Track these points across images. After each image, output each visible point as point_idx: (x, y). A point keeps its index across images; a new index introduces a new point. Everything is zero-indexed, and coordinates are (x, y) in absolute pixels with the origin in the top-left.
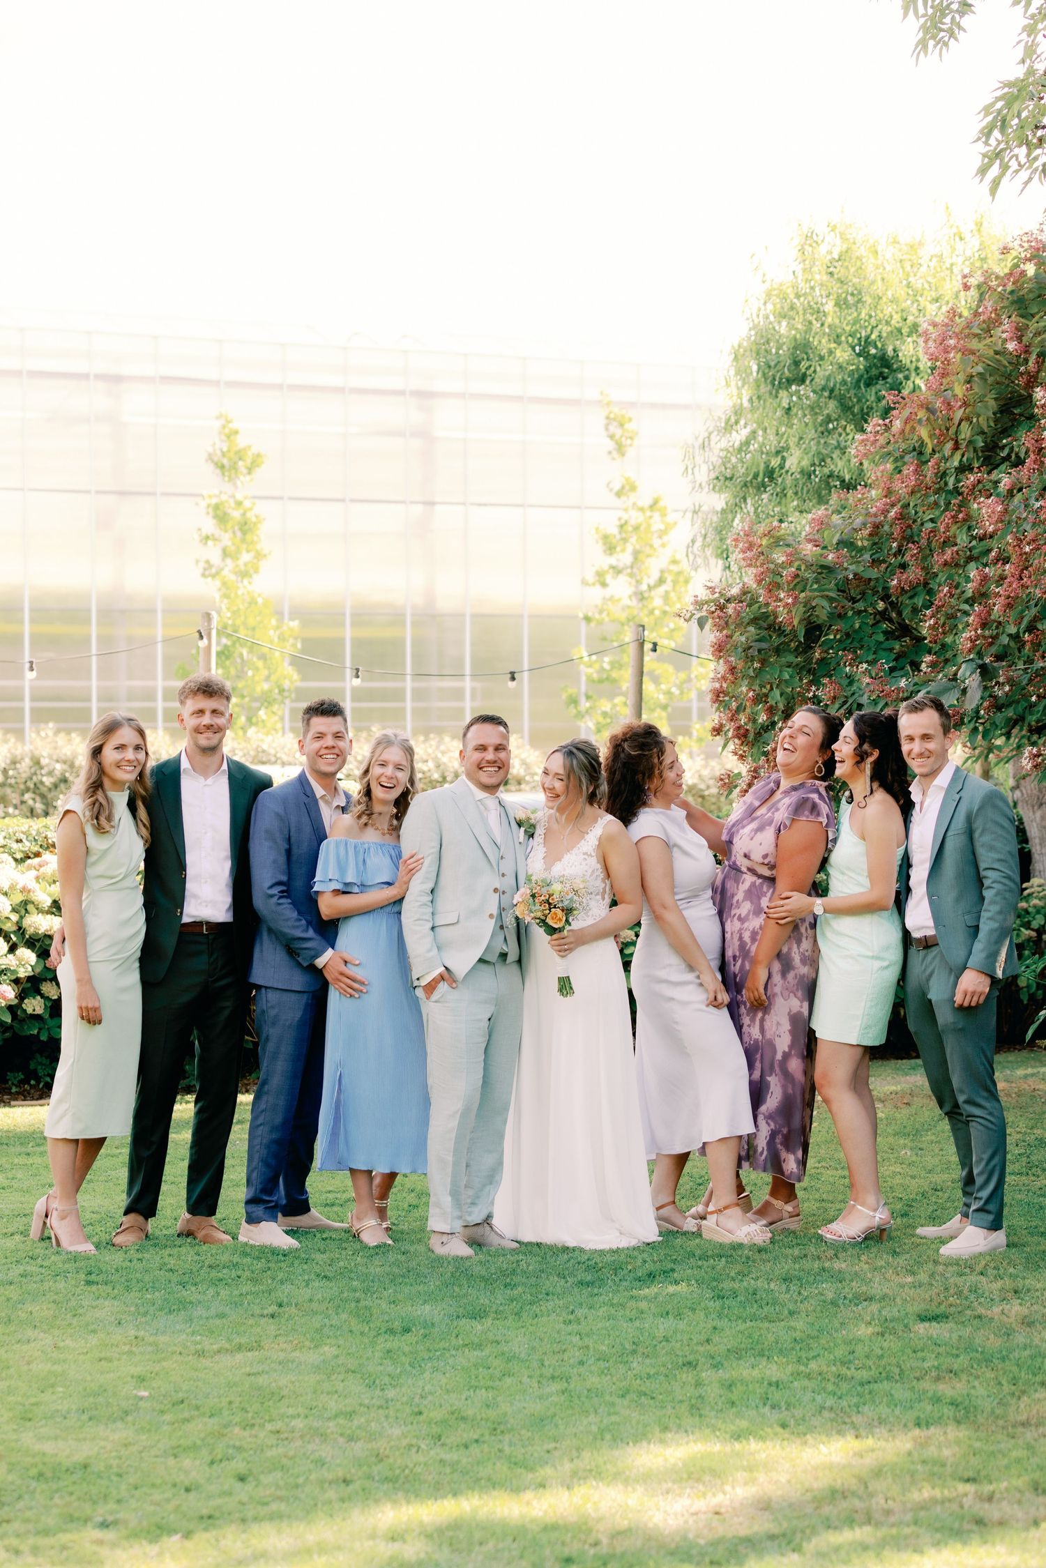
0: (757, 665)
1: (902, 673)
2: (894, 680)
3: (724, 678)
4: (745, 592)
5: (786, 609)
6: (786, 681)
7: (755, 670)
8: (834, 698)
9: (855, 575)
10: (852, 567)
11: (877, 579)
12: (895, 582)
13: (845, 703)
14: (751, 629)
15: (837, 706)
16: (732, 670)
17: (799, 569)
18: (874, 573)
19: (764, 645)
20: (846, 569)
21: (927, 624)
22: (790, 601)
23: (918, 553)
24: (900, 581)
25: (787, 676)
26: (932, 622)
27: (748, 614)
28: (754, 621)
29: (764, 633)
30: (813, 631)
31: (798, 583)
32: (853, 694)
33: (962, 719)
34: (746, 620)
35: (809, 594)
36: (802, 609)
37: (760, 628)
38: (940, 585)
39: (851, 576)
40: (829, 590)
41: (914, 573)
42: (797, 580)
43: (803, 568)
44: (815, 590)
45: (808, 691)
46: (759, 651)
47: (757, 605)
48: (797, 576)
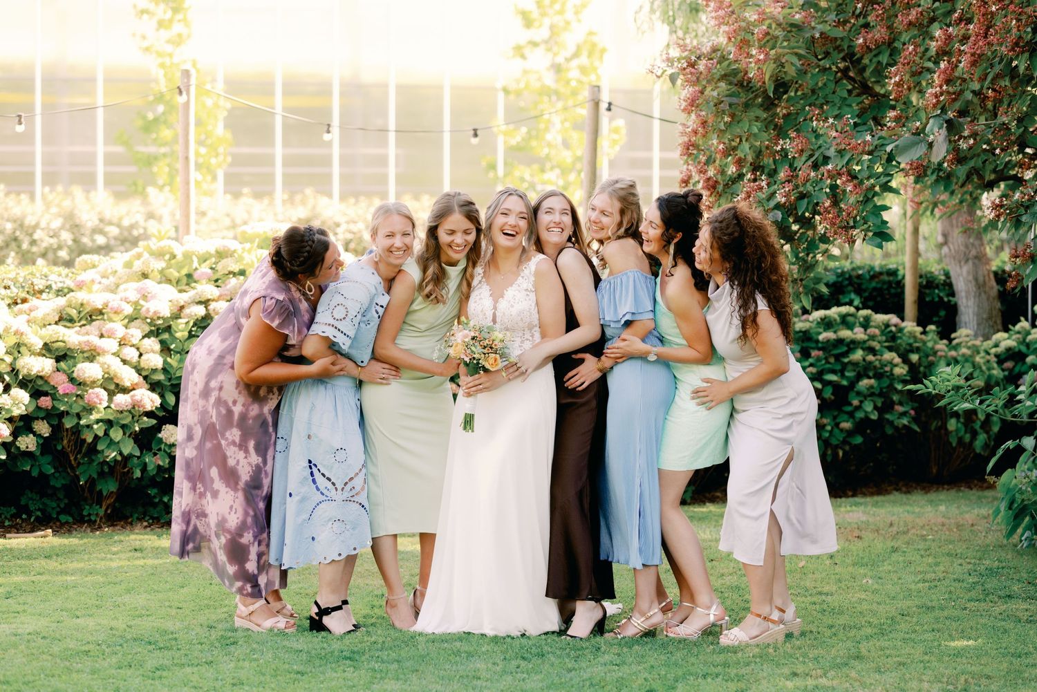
0: (727, 119)
1: (865, 128)
2: (859, 134)
3: (695, 132)
4: (715, 50)
5: (758, 66)
6: (755, 135)
7: (725, 123)
8: (802, 151)
9: (822, 34)
10: (820, 27)
11: (842, 39)
12: (861, 41)
13: (811, 156)
14: (723, 84)
15: (804, 159)
16: (704, 123)
17: (770, 27)
18: (839, 32)
19: (735, 100)
20: (814, 28)
21: (893, 81)
22: (762, 57)
23: (883, 13)
24: (865, 40)
25: (755, 130)
26: (897, 79)
27: (719, 70)
28: (724, 77)
29: (734, 89)
30: (782, 86)
31: (768, 40)
32: (820, 147)
33: (925, 171)
34: (717, 76)
35: (780, 51)
36: (773, 66)
37: (730, 84)
38: (904, 44)
39: (817, 35)
40: (799, 48)
41: (879, 33)
42: (768, 38)
43: (774, 26)
44: (784, 47)
45: (777, 144)
46: (730, 105)
47: (727, 63)
48: (768, 34)
